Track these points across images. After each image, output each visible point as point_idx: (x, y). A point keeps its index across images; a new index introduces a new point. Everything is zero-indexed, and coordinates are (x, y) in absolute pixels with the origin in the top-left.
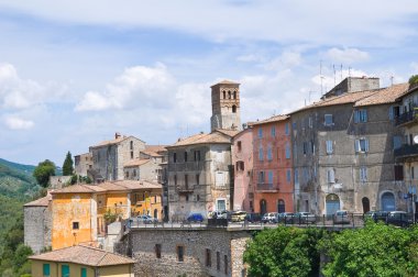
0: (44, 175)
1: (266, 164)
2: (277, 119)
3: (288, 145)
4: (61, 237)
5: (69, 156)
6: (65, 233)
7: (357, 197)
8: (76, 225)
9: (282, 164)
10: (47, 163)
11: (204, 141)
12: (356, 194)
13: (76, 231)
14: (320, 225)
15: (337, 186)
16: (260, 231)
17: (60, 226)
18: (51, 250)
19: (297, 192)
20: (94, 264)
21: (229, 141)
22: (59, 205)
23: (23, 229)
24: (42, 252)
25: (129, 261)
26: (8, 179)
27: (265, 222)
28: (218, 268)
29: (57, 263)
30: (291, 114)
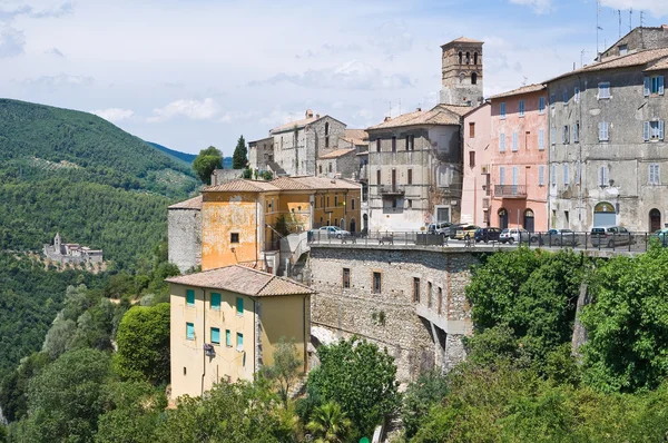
0: (208, 166)
1: (509, 157)
2: (528, 90)
3: (543, 128)
4: (214, 253)
5: (242, 141)
6: (219, 247)
7: (644, 209)
8: (235, 238)
9: (533, 156)
10: (212, 151)
11: (421, 121)
12: (641, 203)
13: (235, 245)
15: (614, 191)
16: (490, 254)
17: (215, 238)
18: (200, 270)
19: (553, 200)
20: (252, 292)
21: (456, 121)
22: (212, 209)
23: (166, 240)
24: (188, 272)
25: (304, 291)
26: (169, 173)
27: (504, 241)
28: (430, 304)
29: (204, 289)
30: (548, 83)
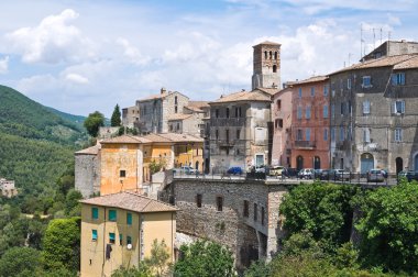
0: (94, 126)
1: (304, 122)
2: (317, 80)
3: (326, 104)
4: (109, 183)
5: (117, 108)
6: (112, 180)
7: (391, 157)
8: (123, 173)
9: (320, 122)
10: (97, 114)
11: (246, 98)
12: (390, 154)
13: (123, 179)
14: (354, 182)
15: (372, 146)
16: (296, 185)
17: (108, 174)
18: (99, 195)
19: (333, 150)
20: (139, 210)
21: (269, 99)
22: (107, 154)
23: (73, 174)
24: (91, 197)
25: (172, 208)
26: (60, 127)
27: (302, 177)
28: (255, 218)
29: (105, 207)
30: (330, 76)
